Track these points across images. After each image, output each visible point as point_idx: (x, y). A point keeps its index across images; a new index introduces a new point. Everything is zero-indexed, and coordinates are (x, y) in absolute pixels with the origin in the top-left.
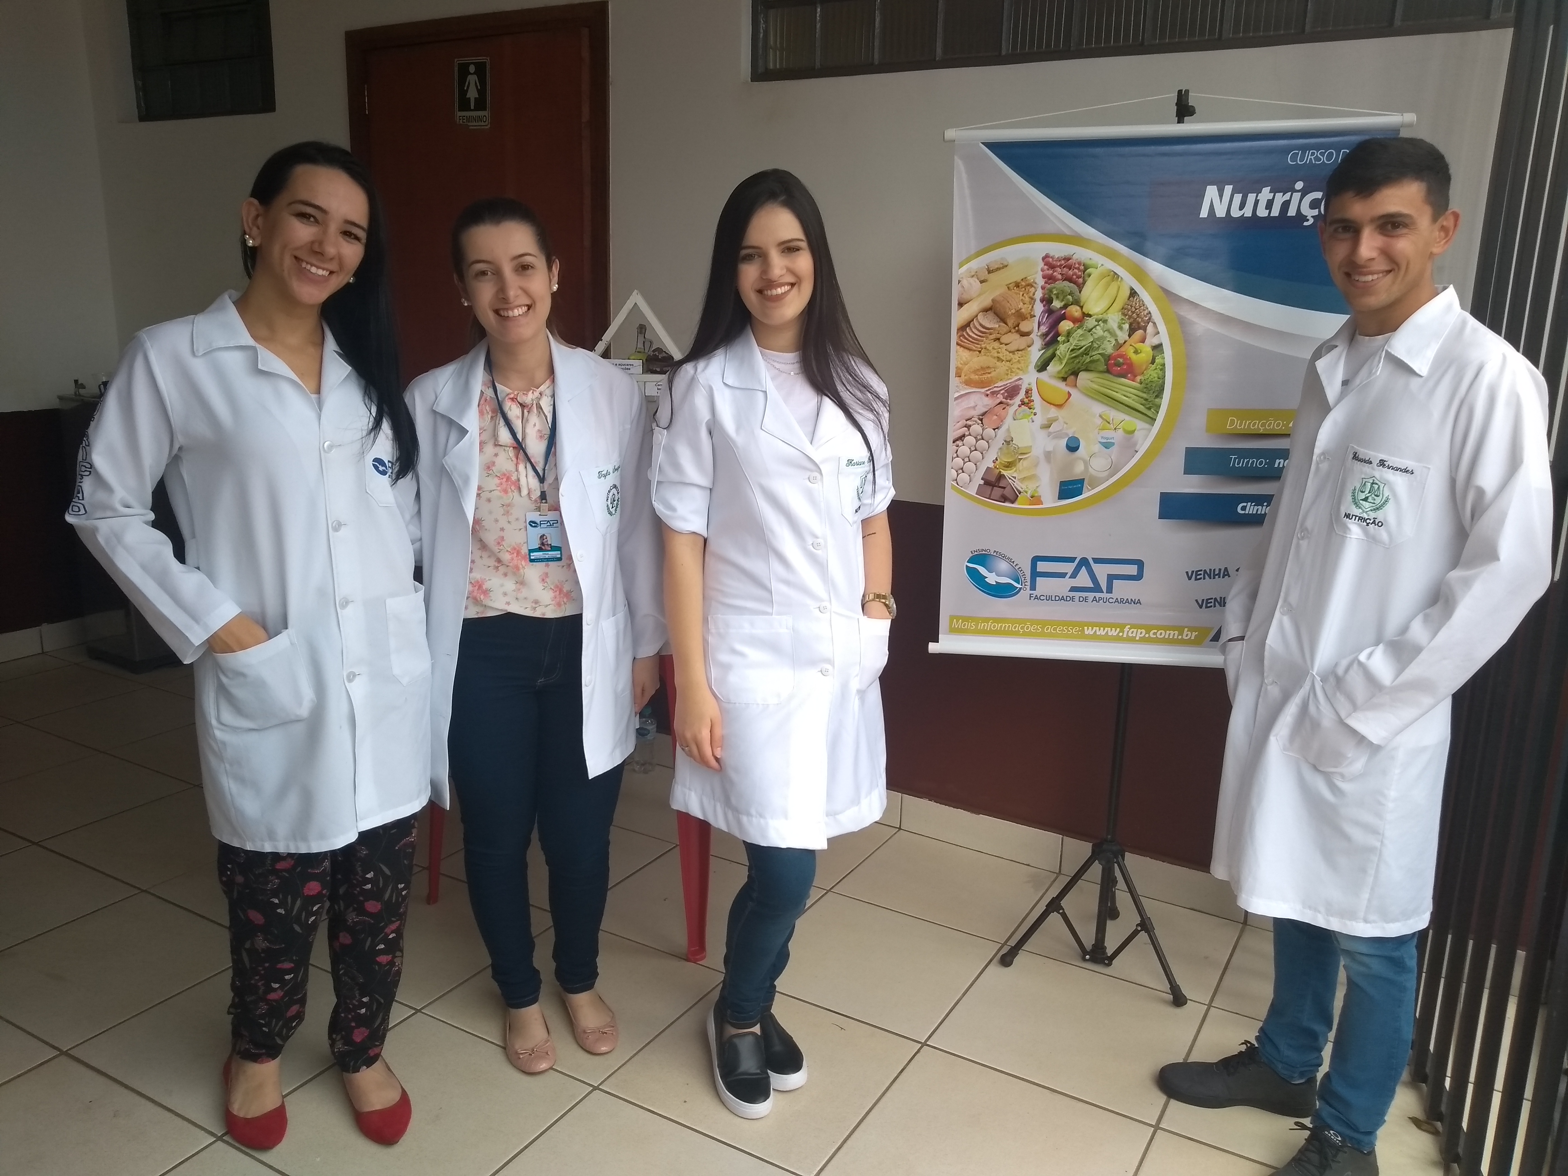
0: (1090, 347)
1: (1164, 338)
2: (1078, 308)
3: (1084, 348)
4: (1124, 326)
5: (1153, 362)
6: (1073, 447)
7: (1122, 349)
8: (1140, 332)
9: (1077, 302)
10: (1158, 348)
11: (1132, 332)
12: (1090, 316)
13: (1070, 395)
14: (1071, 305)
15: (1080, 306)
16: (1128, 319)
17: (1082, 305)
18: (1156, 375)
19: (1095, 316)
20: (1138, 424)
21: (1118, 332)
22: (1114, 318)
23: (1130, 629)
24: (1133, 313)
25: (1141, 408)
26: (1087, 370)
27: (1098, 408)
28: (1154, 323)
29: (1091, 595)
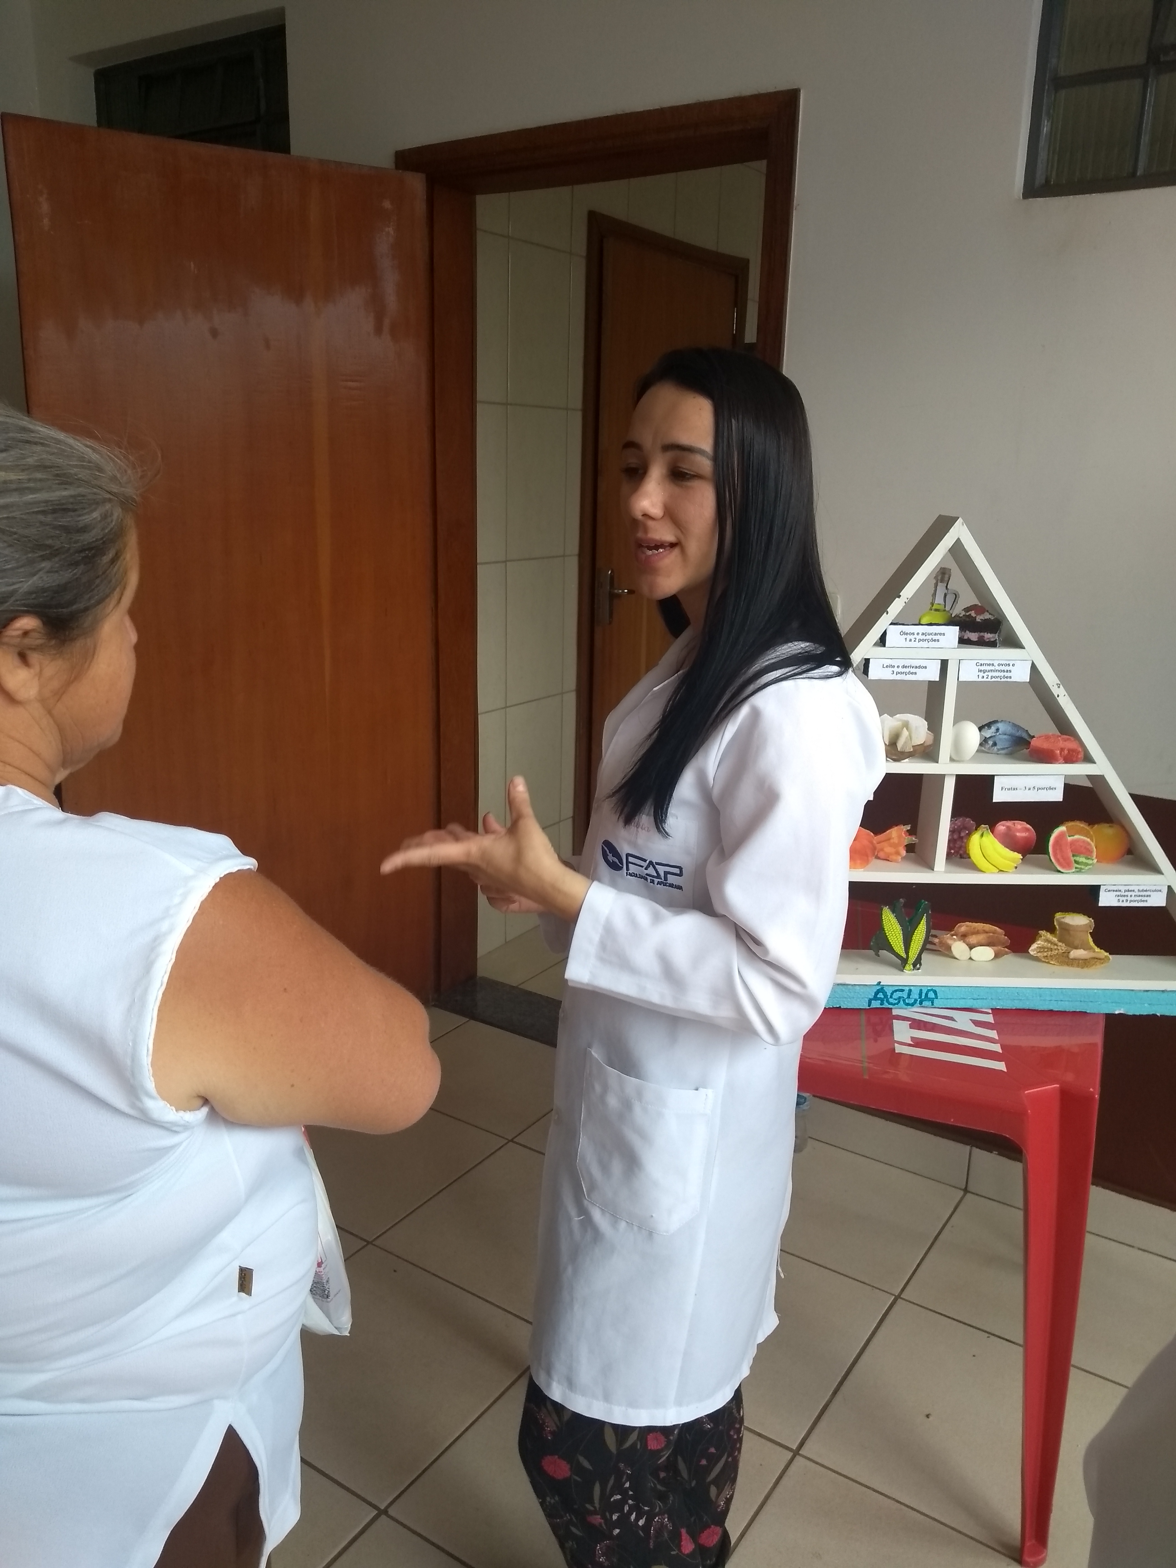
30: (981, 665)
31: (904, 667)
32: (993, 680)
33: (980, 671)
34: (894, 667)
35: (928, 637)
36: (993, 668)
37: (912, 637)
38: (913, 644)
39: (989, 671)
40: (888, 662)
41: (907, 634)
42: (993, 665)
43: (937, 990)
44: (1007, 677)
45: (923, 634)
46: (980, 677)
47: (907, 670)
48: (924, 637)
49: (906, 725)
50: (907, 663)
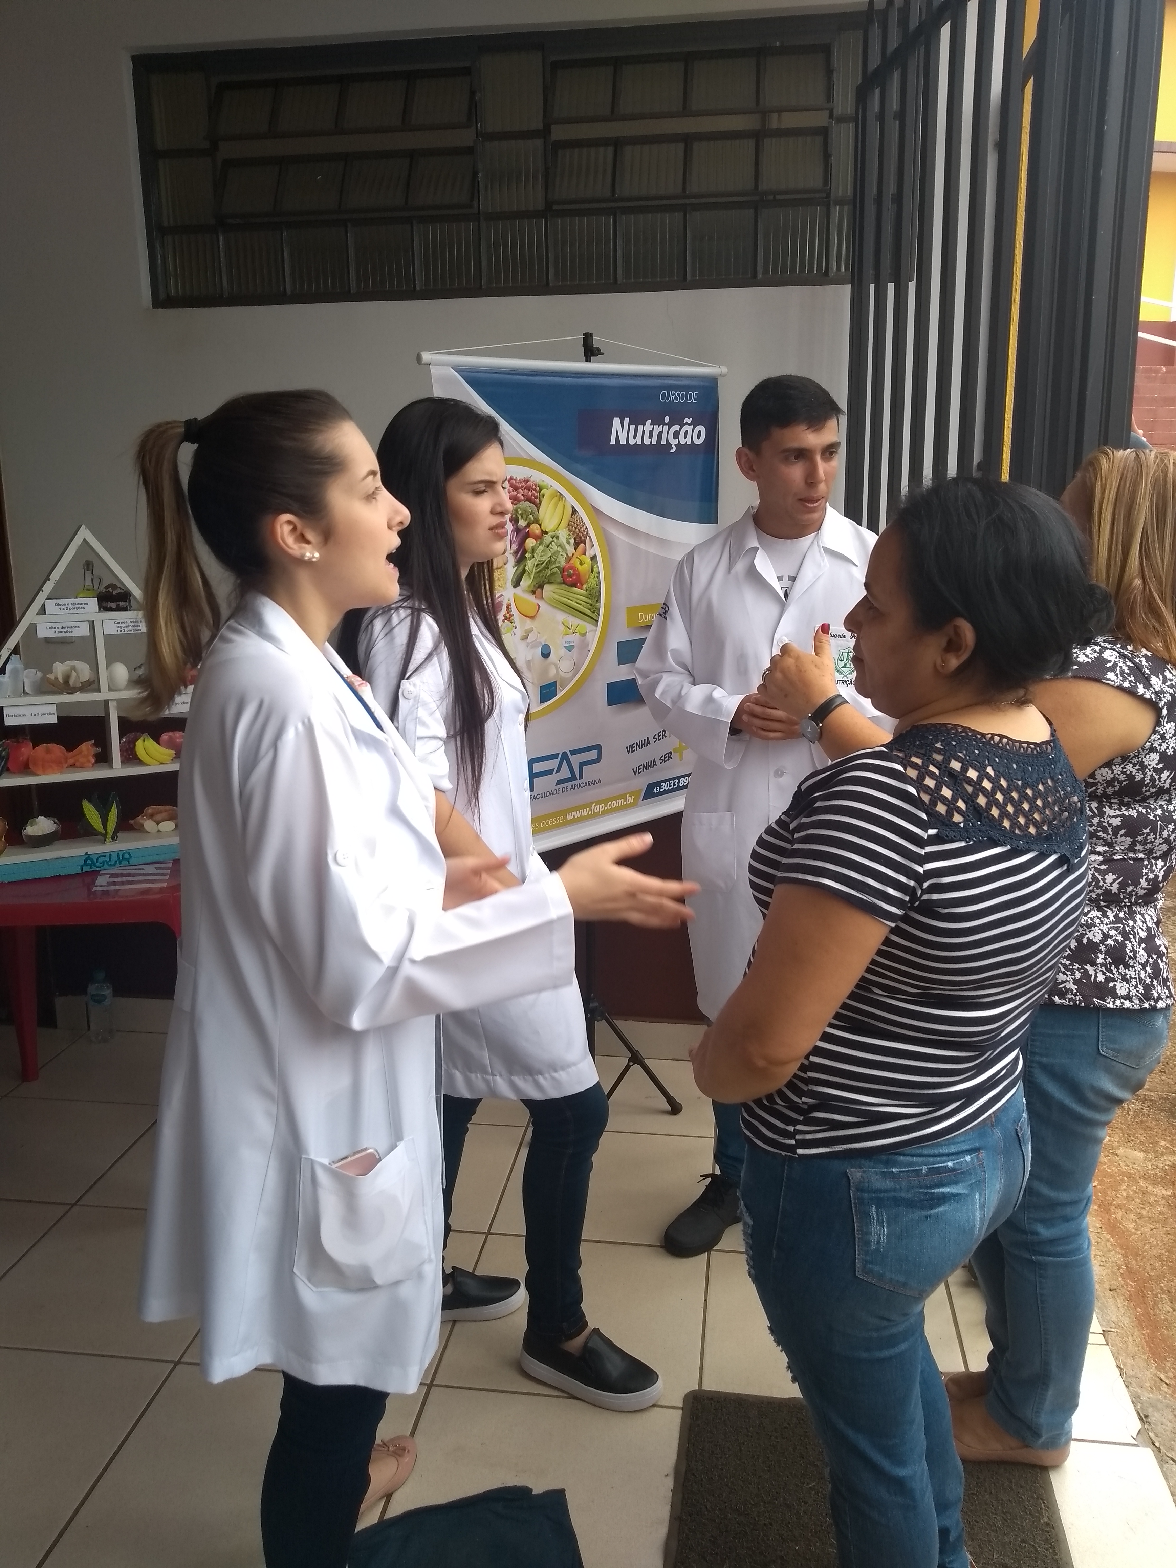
0: (549, 561)
1: (597, 550)
2: (538, 526)
3: (545, 562)
4: (570, 540)
5: (592, 572)
6: (546, 655)
7: (572, 562)
8: (582, 545)
9: (537, 521)
10: (593, 558)
11: (577, 545)
12: (547, 533)
13: (539, 606)
14: (533, 523)
15: (539, 524)
16: (573, 534)
17: (540, 523)
18: (595, 583)
19: (551, 533)
20: (586, 626)
21: (567, 547)
22: (563, 534)
23: (595, 806)
24: (575, 528)
25: (588, 612)
26: (549, 583)
27: (561, 616)
28: (590, 537)
29: (569, 784)
30: (118, 623)
31: (62, 627)
32: (129, 632)
33: (118, 627)
34: (55, 628)
35: (76, 606)
36: (127, 624)
37: (65, 607)
38: (66, 612)
39: (125, 627)
40: (50, 625)
41: (60, 605)
42: (126, 622)
43: (130, 851)
44: (138, 630)
45: (72, 604)
46: (119, 631)
47: (65, 630)
48: (73, 606)
49: (74, 668)
50: (65, 625)
